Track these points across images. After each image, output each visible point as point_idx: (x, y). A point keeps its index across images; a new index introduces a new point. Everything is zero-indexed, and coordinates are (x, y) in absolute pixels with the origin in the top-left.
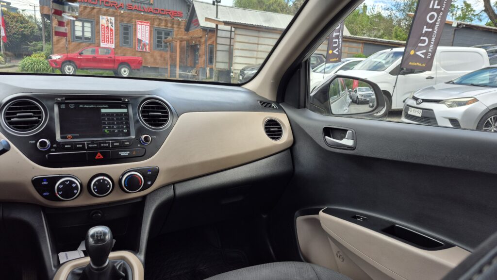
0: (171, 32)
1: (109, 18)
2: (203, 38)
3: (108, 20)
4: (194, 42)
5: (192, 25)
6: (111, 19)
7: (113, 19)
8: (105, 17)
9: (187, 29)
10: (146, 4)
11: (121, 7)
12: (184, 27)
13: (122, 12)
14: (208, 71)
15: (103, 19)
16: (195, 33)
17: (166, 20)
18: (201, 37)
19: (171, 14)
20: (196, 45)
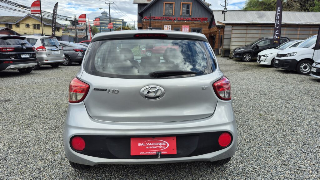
0: (201, 30)
1: (168, 26)
2: (218, 32)
3: (168, 27)
4: (213, 34)
5: (212, 25)
6: (169, 27)
7: (170, 26)
8: (167, 26)
9: (210, 27)
10: (188, 16)
11: (175, 20)
12: (208, 26)
13: (175, 22)
14: (220, 51)
15: (165, 27)
16: (214, 29)
17: (198, 24)
18: (216, 32)
19: (201, 20)
20: (214, 36)
